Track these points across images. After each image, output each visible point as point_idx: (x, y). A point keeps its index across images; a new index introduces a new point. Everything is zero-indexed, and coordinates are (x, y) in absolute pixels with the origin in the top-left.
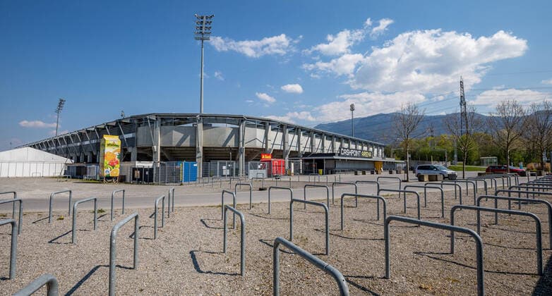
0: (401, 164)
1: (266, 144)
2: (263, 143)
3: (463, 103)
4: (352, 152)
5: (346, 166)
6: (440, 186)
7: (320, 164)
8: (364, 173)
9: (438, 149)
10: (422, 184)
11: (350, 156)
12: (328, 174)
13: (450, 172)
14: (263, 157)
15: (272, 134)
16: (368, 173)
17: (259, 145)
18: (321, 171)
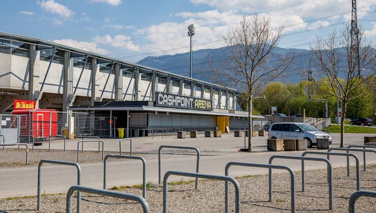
0: (259, 121)
1: (31, 82)
2: (25, 81)
3: (354, 30)
4: (178, 100)
5: (166, 123)
6: (325, 157)
7: (121, 119)
8: (193, 136)
9: (316, 98)
10: (299, 154)
11: (174, 107)
12: (133, 136)
13: (320, 135)
14: (18, 105)
15: (41, 66)
16: (200, 136)
17: (16, 84)
18: (121, 131)
